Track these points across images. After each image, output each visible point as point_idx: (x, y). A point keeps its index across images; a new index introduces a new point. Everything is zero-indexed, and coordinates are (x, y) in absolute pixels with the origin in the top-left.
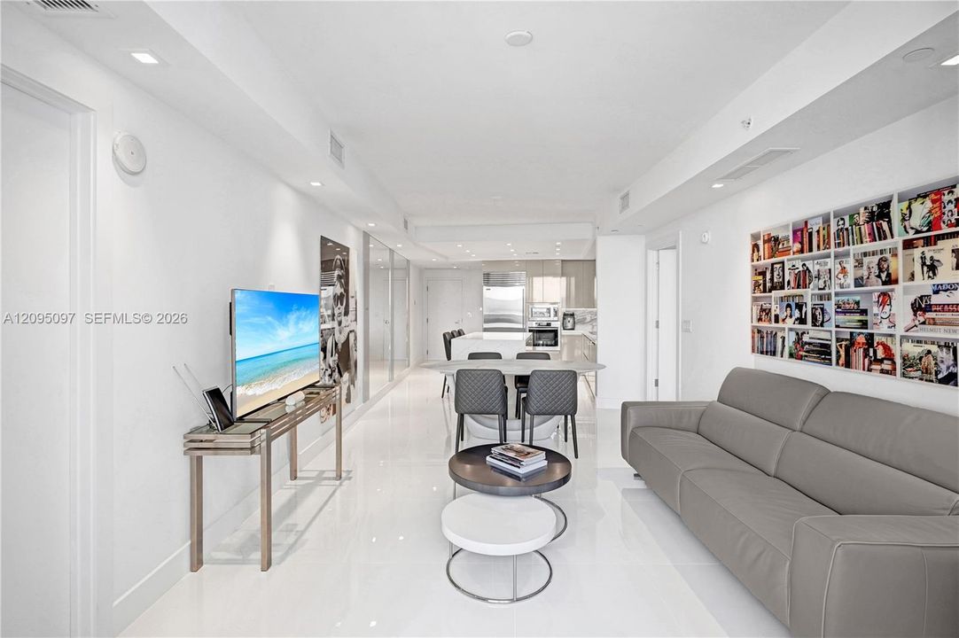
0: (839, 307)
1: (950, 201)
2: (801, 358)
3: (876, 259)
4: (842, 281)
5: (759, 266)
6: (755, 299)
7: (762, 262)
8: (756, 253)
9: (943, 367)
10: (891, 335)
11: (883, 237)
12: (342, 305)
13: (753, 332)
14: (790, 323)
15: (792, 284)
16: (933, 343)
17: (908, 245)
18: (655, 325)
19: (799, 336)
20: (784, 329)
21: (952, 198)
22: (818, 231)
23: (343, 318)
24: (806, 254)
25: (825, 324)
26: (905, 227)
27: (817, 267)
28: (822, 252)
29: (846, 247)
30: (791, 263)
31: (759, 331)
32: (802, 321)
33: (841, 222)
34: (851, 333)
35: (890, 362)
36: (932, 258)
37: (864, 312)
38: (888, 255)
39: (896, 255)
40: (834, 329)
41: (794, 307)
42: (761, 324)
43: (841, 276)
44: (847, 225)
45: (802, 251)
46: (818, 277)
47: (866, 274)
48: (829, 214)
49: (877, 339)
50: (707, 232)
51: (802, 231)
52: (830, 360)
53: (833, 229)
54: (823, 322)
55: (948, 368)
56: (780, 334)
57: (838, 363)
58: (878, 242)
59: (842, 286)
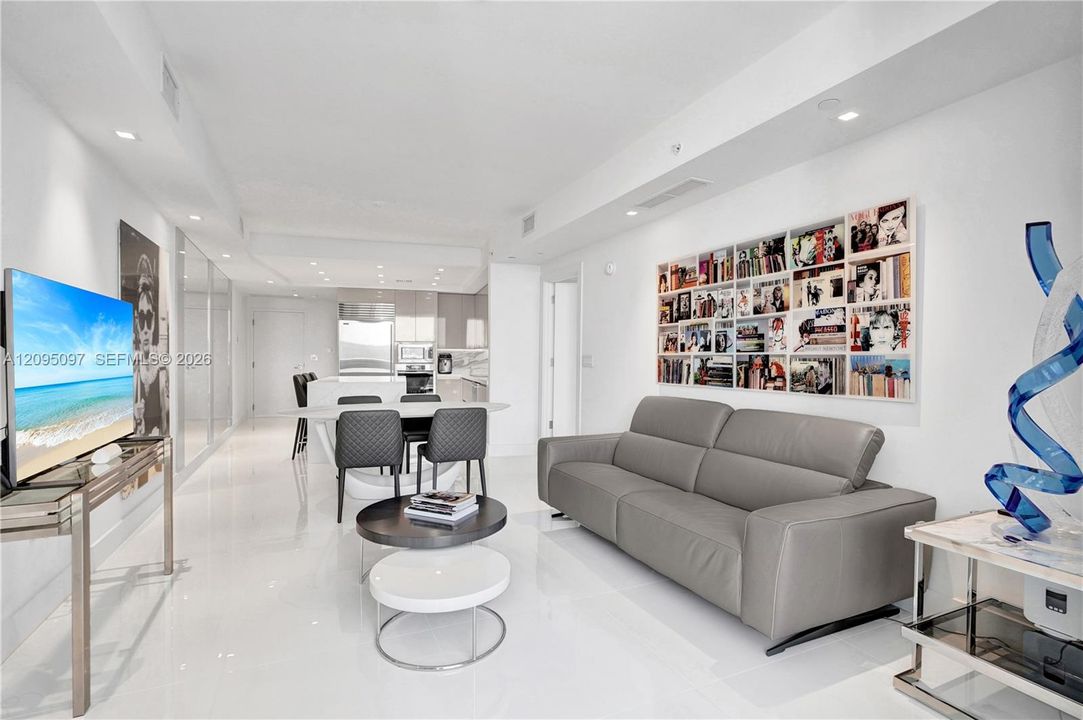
0: (740, 333)
1: (830, 239)
2: (705, 383)
3: (771, 289)
4: (743, 309)
5: (666, 297)
6: (662, 330)
7: (670, 292)
8: (663, 284)
9: (822, 379)
10: (783, 356)
11: (777, 268)
12: (149, 328)
13: (659, 362)
14: (695, 350)
15: (698, 314)
16: (815, 360)
17: (798, 275)
18: (550, 363)
19: (704, 362)
20: (689, 357)
21: (831, 236)
22: (723, 263)
23: (151, 348)
24: (712, 285)
25: (727, 350)
26: (795, 260)
27: (721, 297)
28: (726, 282)
29: (747, 278)
30: (697, 294)
31: (665, 361)
32: (707, 348)
33: (743, 255)
34: (750, 356)
35: (781, 380)
36: (815, 287)
37: (761, 336)
38: (781, 285)
39: (788, 285)
40: (735, 354)
41: (699, 335)
42: (667, 354)
43: (742, 304)
44: (748, 258)
45: (707, 282)
46: (722, 306)
47: (763, 302)
48: (733, 247)
49: (771, 360)
50: (612, 263)
51: (708, 262)
52: (731, 382)
53: (736, 261)
54: (726, 348)
55: (826, 380)
56: (685, 362)
57: (738, 385)
58: (774, 274)
59: (743, 314)
